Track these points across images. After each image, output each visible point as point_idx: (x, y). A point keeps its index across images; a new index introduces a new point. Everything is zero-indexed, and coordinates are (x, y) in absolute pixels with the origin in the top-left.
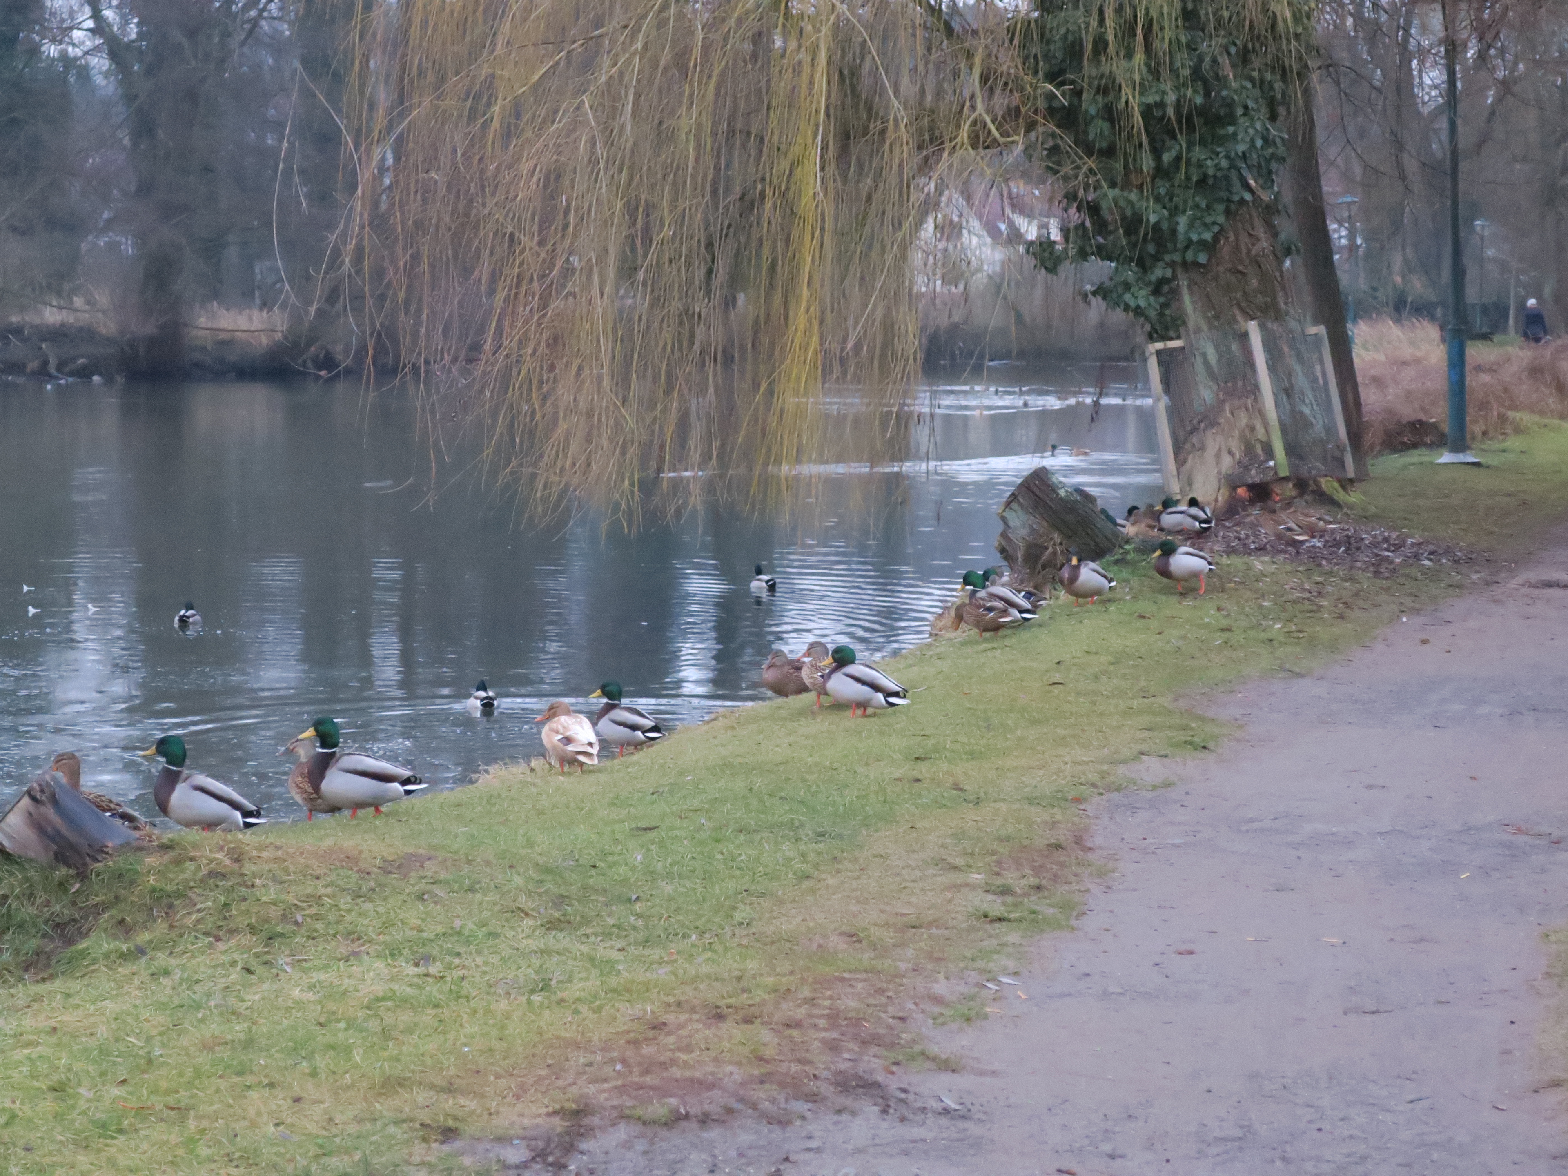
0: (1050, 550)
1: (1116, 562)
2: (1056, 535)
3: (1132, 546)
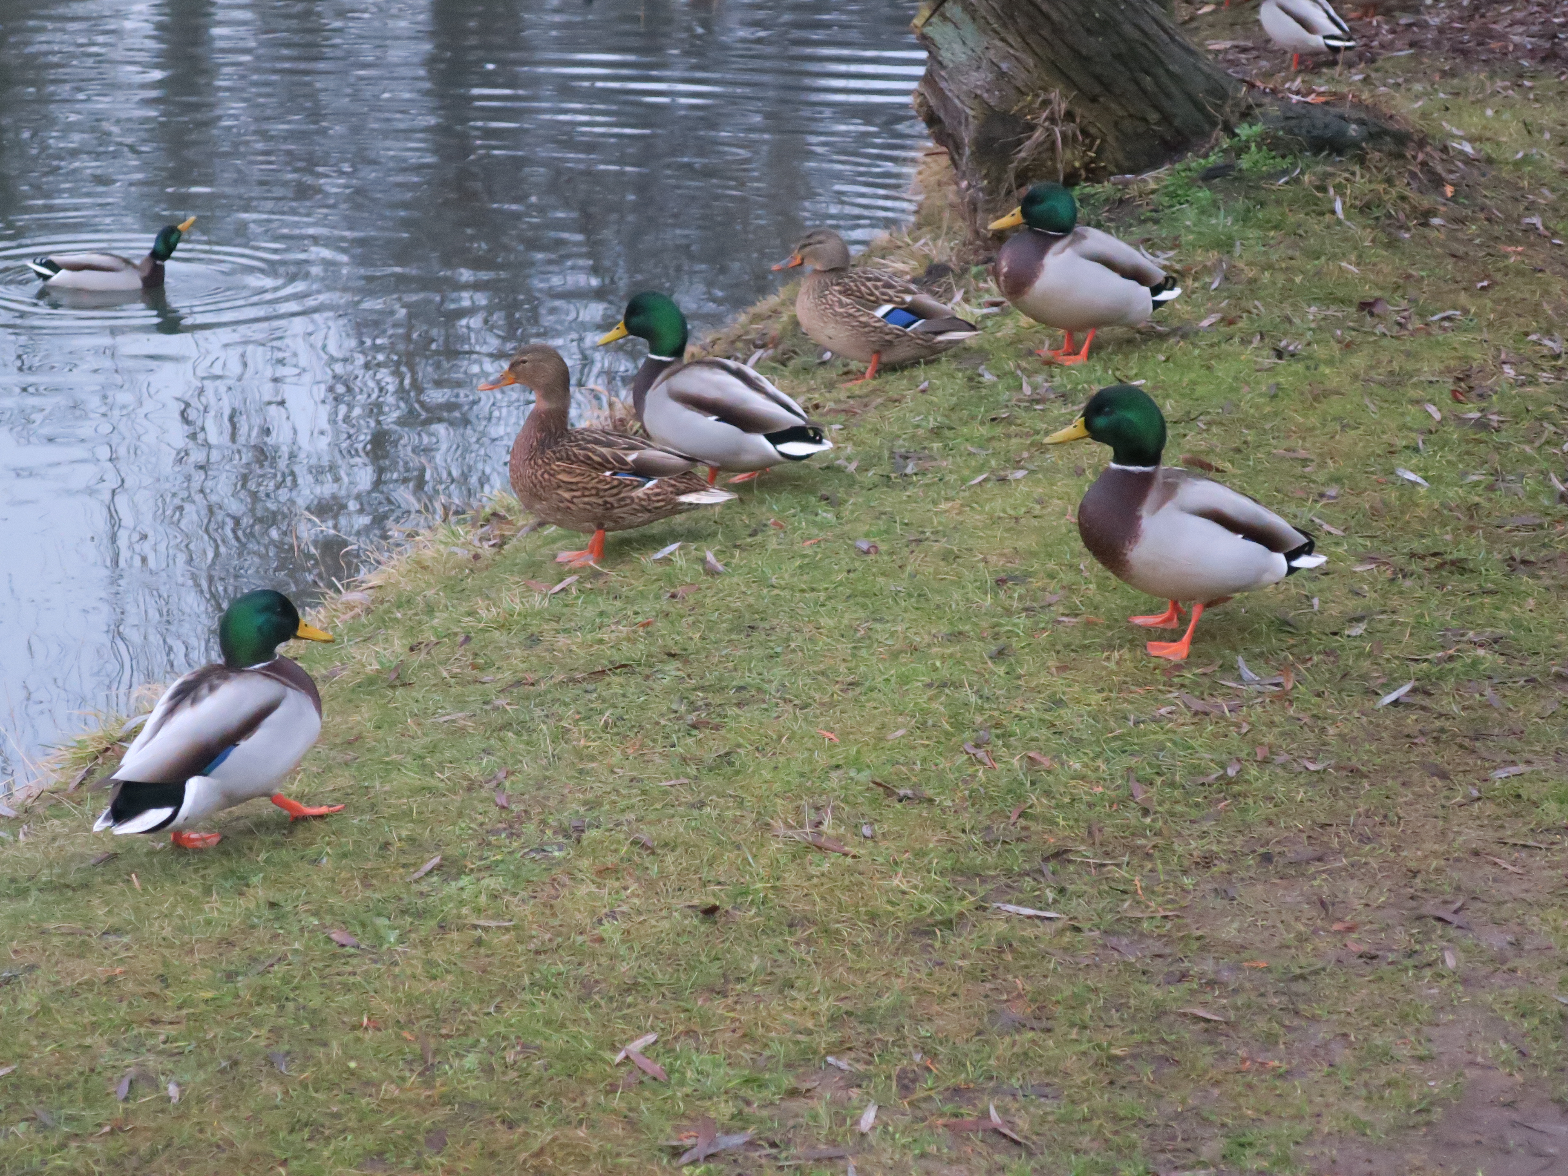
0: (1038, 135)
1: (1209, 176)
2: (1055, 95)
3: (1258, 128)
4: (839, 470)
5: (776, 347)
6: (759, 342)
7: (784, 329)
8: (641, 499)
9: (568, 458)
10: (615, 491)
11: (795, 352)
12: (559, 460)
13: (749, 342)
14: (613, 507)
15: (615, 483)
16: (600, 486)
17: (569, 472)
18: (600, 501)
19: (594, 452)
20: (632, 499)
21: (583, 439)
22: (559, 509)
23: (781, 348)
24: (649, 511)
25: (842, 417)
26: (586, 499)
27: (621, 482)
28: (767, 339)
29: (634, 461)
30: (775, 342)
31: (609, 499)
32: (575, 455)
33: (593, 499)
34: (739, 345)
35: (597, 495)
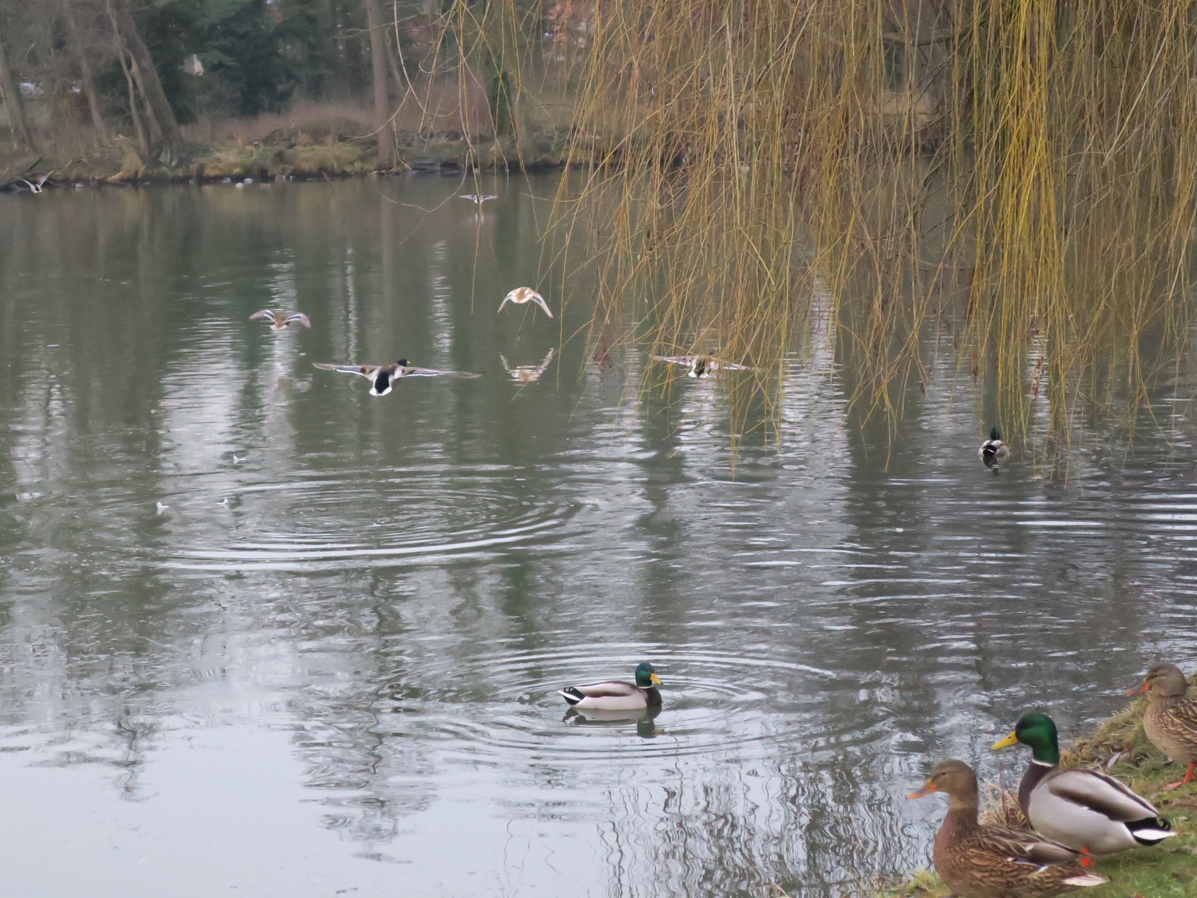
4: (1185, 853)
5: (1130, 750)
6: (1116, 747)
7: (1136, 736)
8: (1035, 881)
9: (980, 846)
10: (1015, 873)
11: (1146, 756)
12: (972, 847)
13: (1107, 746)
14: (1013, 886)
15: (1016, 867)
16: (1005, 869)
17: (980, 857)
18: (1004, 881)
19: (1000, 842)
20: (1028, 880)
21: (992, 832)
22: (972, 886)
23: (1134, 751)
24: (1041, 890)
25: (1186, 810)
26: (992, 879)
27: (1020, 866)
28: (1123, 744)
29: (1031, 851)
30: (1130, 747)
31: (1009, 879)
32: (985, 844)
33: (999, 879)
34: (1102, 749)
35: (1002, 876)
